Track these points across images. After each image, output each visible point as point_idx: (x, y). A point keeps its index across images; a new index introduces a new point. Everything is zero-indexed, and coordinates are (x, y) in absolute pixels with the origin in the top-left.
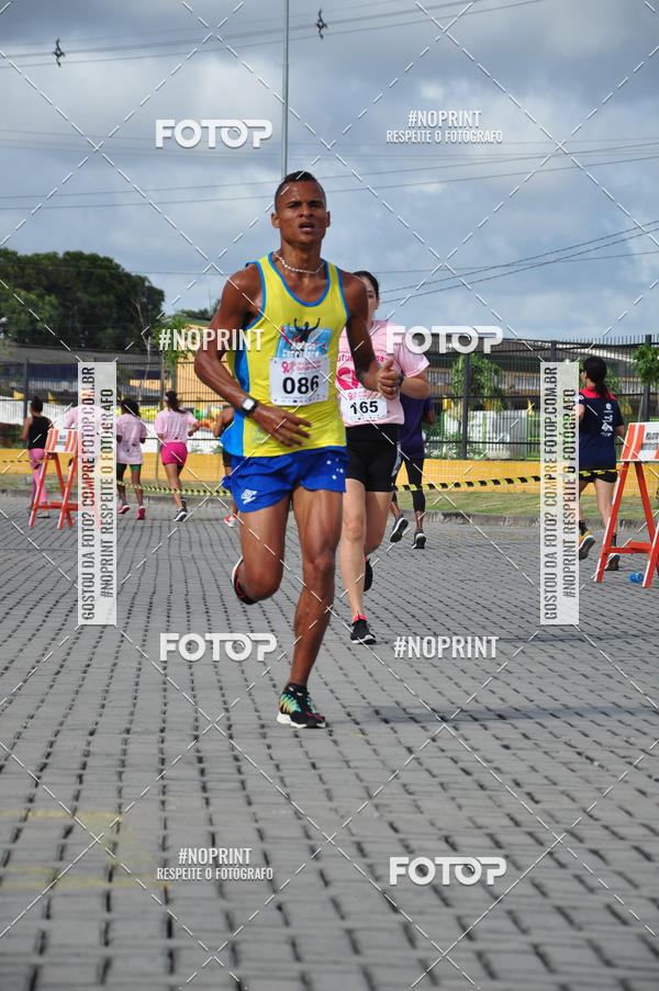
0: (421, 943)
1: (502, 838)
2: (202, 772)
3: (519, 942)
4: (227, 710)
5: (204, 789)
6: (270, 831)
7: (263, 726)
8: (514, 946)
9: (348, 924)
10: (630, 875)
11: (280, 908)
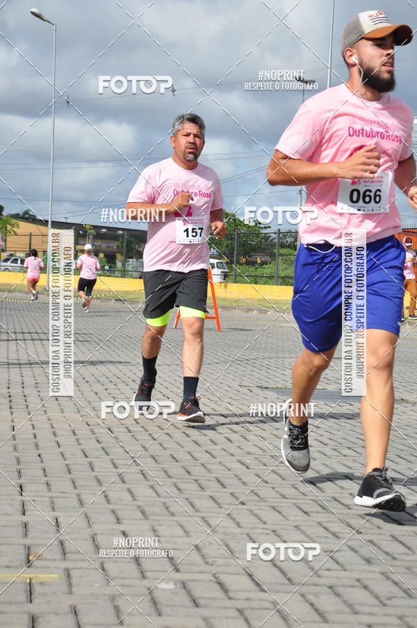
0: (95, 469)
1: (131, 428)
2: (10, 401)
3: (135, 469)
4: (22, 377)
5: (11, 408)
6: (37, 426)
7: (37, 383)
8: (133, 471)
9: (67, 462)
10: (180, 443)
11: (39, 456)
